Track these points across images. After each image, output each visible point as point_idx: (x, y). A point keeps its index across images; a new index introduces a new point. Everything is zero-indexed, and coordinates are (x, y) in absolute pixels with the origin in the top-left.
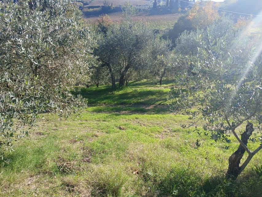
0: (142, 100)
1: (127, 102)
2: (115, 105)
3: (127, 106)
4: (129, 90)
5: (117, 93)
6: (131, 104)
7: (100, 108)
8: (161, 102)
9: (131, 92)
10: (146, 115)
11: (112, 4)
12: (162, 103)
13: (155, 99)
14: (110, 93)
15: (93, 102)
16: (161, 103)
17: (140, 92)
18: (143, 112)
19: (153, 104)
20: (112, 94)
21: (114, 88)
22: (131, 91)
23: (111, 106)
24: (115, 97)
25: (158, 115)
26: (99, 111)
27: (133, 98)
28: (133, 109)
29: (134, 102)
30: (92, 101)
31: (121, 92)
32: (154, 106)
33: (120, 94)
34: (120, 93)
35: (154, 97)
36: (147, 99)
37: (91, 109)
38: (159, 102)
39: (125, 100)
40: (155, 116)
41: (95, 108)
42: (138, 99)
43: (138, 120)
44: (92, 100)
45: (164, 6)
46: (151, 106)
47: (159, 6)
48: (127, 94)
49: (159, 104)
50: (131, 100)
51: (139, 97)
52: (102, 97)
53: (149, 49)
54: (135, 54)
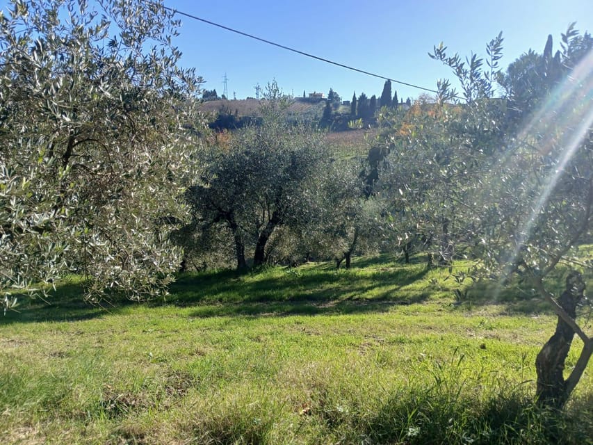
0: (308, 292)
1: (274, 296)
2: (246, 301)
3: (273, 303)
4: (278, 272)
5: (251, 279)
6: (284, 298)
7: (209, 309)
8: (352, 294)
9: (281, 278)
10: (318, 317)
11: (237, 112)
12: (355, 295)
13: (337, 289)
14: (232, 280)
15: (193, 298)
16: (352, 297)
17: (303, 277)
18: (313, 312)
19: (335, 298)
20: (239, 280)
21: (244, 268)
22: (282, 274)
23: (236, 304)
24: (243, 287)
25: (348, 316)
26: (209, 314)
27: (287, 286)
28: (289, 308)
29: (289, 295)
30: (190, 296)
31: (258, 278)
32: (337, 303)
33: (257, 282)
34: (257, 280)
35: (336, 285)
36: (320, 290)
37: (186, 311)
38: (349, 295)
39: (268, 293)
40: (342, 317)
41: (196, 309)
42: (300, 291)
43: (303, 326)
44: (190, 294)
45: (347, 114)
46: (331, 303)
47: (337, 114)
48: (275, 280)
49: (350, 299)
50: (282, 291)
51: (301, 285)
52: (214, 287)
53: (320, 180)
54: (290, 192)
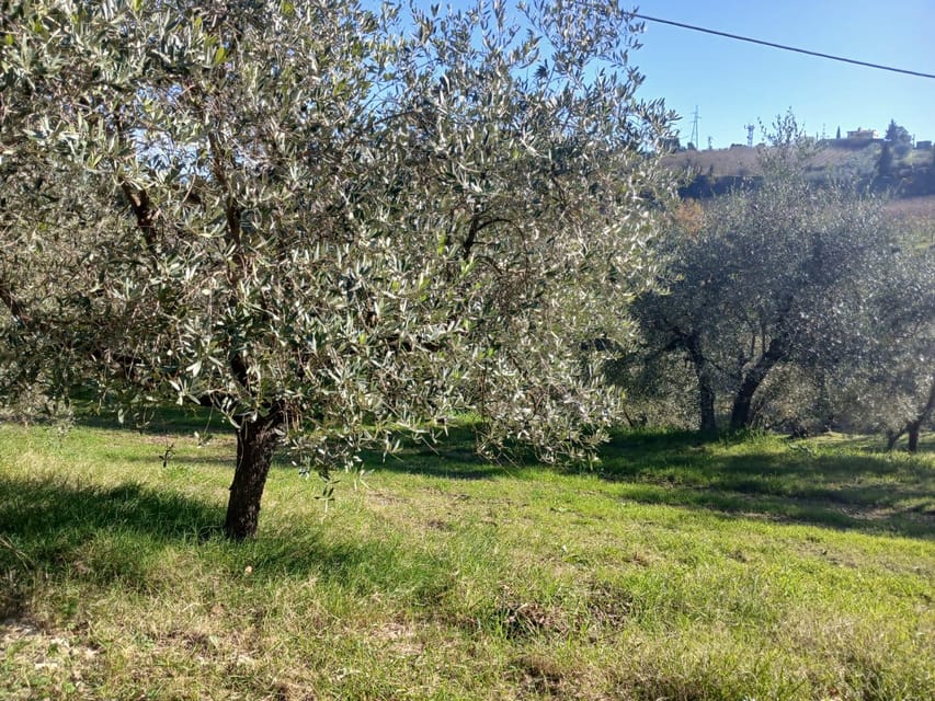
0: (832, 487)
1: (766, 484)
2: (713, 487)
3: (765, 497)
4: (775, 445)
5: (724, 450)
6: (785, 492)
7: (653, 491)
8: (924, 500)
9: (781, 455)
10: (851, 535)
11: (711, 169)
12: (929, 504)
13: (891, 489)
14: (692, 449)
15: (625, 468)
16: (923, 506)
17: (823, 459)
18: (841, 524)
19: (887, 505)
20: (703, 451)
21: (711, 431)
22: (782, 449)
23: (698, 489)
24: (711, 461)
25: (915, 542)
26: (651, 499)
27: (792, 472)
28: (793, 509)
29: (795, 487)
30: (621, 465)
31: (737, 450)
32: (892, 515)
33: (734, 457)
34: (735, 454)
35: (889, 480)
36: (856, 485)
37: (616, 488)
38: (915, 502)
39: (755, 478)
40: (901, 541)
41: (632, 487)
42: (816, 482)
43: (822, 547)
44: (622, 462)
45: (925, 165)
46: (878, 512)
47: (902, 166)
48: (769, 458)
49: (917, 509)
50: (782, 479)
51: (818, 473)
52: (661, 456)
53: (869, 287)
54: (807, 307)
